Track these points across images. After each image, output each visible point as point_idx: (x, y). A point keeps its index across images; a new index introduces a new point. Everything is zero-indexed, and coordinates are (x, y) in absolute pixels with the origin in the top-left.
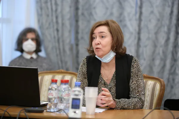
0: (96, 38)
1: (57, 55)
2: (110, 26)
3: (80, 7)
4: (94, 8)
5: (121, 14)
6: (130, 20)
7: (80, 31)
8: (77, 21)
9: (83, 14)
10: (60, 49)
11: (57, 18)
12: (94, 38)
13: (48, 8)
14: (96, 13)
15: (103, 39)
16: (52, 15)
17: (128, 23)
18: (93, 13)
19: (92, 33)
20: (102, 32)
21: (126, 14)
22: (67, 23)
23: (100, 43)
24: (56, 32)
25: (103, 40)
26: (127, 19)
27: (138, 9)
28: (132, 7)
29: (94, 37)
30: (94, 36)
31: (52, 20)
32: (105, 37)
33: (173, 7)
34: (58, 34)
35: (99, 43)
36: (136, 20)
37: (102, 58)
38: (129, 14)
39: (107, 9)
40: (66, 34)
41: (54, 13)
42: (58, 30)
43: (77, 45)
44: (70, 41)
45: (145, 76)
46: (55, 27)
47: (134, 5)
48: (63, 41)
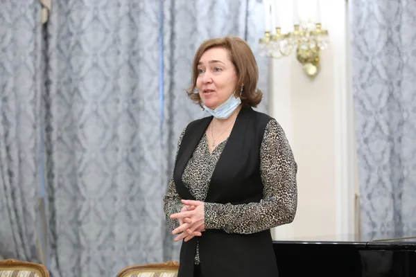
0: (205, 71)
1: (12, 222)
2: (233, 48)
3: (54, 125)
4: (82, 127)
5: (133, 137)
6: (151, 148)
7: (55, 172)
8: (49, 153)
9: (60, 139)
10: (16, 211)
11: (8, 149)
12: (201, 71)
14: (85, 137)
15: (218, 73)
17: (148, 155)
18: (80, 136)
19: (197, 62)
20: (216, 61)
21: (141, 136)
22: (29, 158)
23: (213, 81)
24: (7, 177)
25: (217, 75)
26: (145, 146)
27: (165, 126)
28: (154, 123)
29: (201, 69)
30: (199, 67)
32: (221, 69)
34: (11, 181)
35: (210, 81)
36: (162, 147)
37: (215, 110)
38: (148, 136)
39: (106, 127)
40: (29, 179)
42: (11, 174)
43: (51, 199)
44: (36, 194)
45: (175, 264)
47: (158, 119)
48: (22, 194)
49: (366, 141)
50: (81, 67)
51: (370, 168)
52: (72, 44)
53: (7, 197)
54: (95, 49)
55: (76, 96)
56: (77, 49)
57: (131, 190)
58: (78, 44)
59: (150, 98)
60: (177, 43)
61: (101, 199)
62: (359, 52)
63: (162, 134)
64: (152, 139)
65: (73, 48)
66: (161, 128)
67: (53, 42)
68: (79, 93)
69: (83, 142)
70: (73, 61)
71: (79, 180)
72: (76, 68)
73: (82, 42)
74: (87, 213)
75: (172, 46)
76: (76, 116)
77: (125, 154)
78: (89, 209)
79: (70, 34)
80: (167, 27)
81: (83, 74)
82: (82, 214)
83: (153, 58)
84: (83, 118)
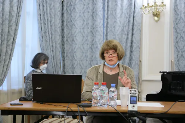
3: (65, 36)
4: (75, 36)
8: (63, 45)
9: (67, 40)
13: (46, 37)
14: (76, 40)
16: (49, 41)
18: (75, 39)
22: (58, 46)
24: (52, 52)
28: (101, 36)
31: (50, 44)
33: (128, 35)
39: (84, 37)
40: (58, 53)
41: (50, 40)
42: (53, 51)
46: (51, 49)
47: (102, 34)
49: (177, 42)
50: (75, 16)
51: (178, 51)
52: (72, 9)
53: (52, 59)
54: (80, 11)
55: (73, 26)
56: (74, 11)
57: (92, 58)
58: (74, 8)
59: (100, 27)
60: (110, 9)
61: (81, 61)
62: (176, 12)
63: (104, 39)
64: (100, 41)
65: (72, 10)
66: (103, 37)
67: (65, 8)
68: (75, 25)
69: (76, 41)
70: (72, 14)
71: (74, 54)
72: (73, 17)
73: (76, 8)
74: (77, 65)
75: (108, 10)
76: (73, 33)
77: (91, 46)
78: (78, 64)
79: (72, 5)
80: (106, 4)
81: (76, 19)
82: (75, 65)
83: (101, 14)
84: (76, 33)
